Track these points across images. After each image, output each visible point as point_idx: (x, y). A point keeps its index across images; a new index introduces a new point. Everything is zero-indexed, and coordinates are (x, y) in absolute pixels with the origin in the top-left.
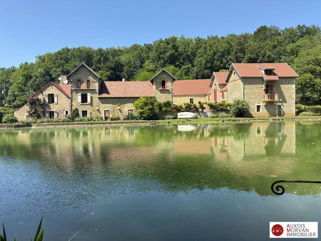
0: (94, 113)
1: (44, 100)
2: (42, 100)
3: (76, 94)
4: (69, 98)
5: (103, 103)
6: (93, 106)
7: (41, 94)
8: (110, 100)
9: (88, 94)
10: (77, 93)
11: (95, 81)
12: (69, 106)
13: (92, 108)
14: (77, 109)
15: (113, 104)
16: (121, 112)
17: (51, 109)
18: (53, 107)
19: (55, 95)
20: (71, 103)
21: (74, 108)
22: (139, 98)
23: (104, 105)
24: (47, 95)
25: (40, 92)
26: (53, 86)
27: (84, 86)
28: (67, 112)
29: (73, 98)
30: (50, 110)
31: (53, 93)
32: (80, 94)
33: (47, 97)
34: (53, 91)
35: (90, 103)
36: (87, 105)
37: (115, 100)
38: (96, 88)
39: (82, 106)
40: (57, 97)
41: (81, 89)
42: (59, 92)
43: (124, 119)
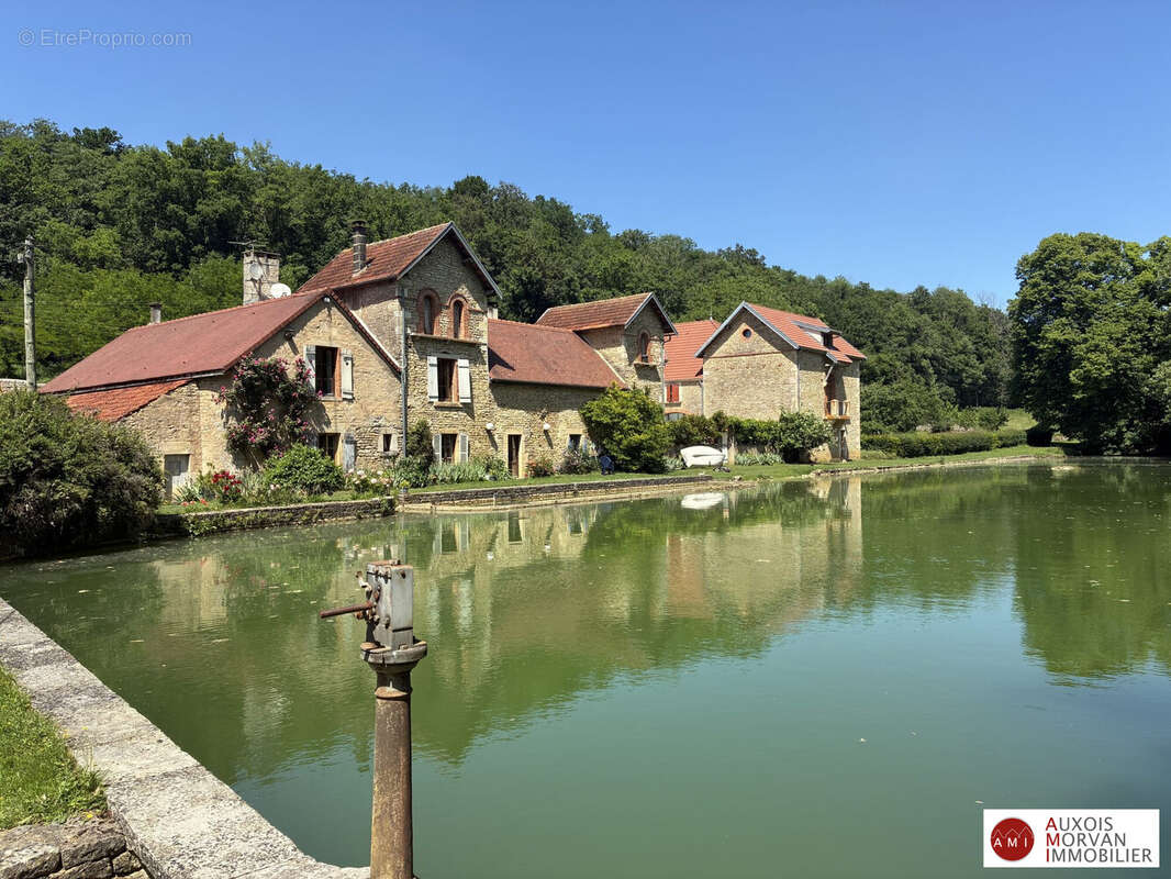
0: (478, 445)
1: (302, 376)
2: (291, 373)
3: (421, 359)
4: (396, 372)
5: (502, 405)
6: (473, 417)
7: (287, 345)
8: (522, 394)
9: (462, 362)
10: (423, 355)
11: (478, 308)
12: (394, 411)
13: (471, 422)
14: (424, 425)
15: (527, 409)
16: (551, 445)
17: (328, 424)
18: (340, 416)
19: (345, 351)
20: (406, 395)
21: (414, 421)
22: (601, 390)
23: (507, 413)
24: (313, 351)
25: (281, 336)
26: (334, 309)
27: (443, 326)
28: (387, 438)
29: (411, 378)
30: (327, 430)
31: (334, 346)
32: (433, 360)
33: (314, 362)
34: (334, 332)
35: (469, 401)
36: (457, 409)
37: (532, 393)
38: (480, 340)
39: (441, 413)
40: (353, 365)
41: (435, 335)
42: (359, 342)
43: (561, 471)
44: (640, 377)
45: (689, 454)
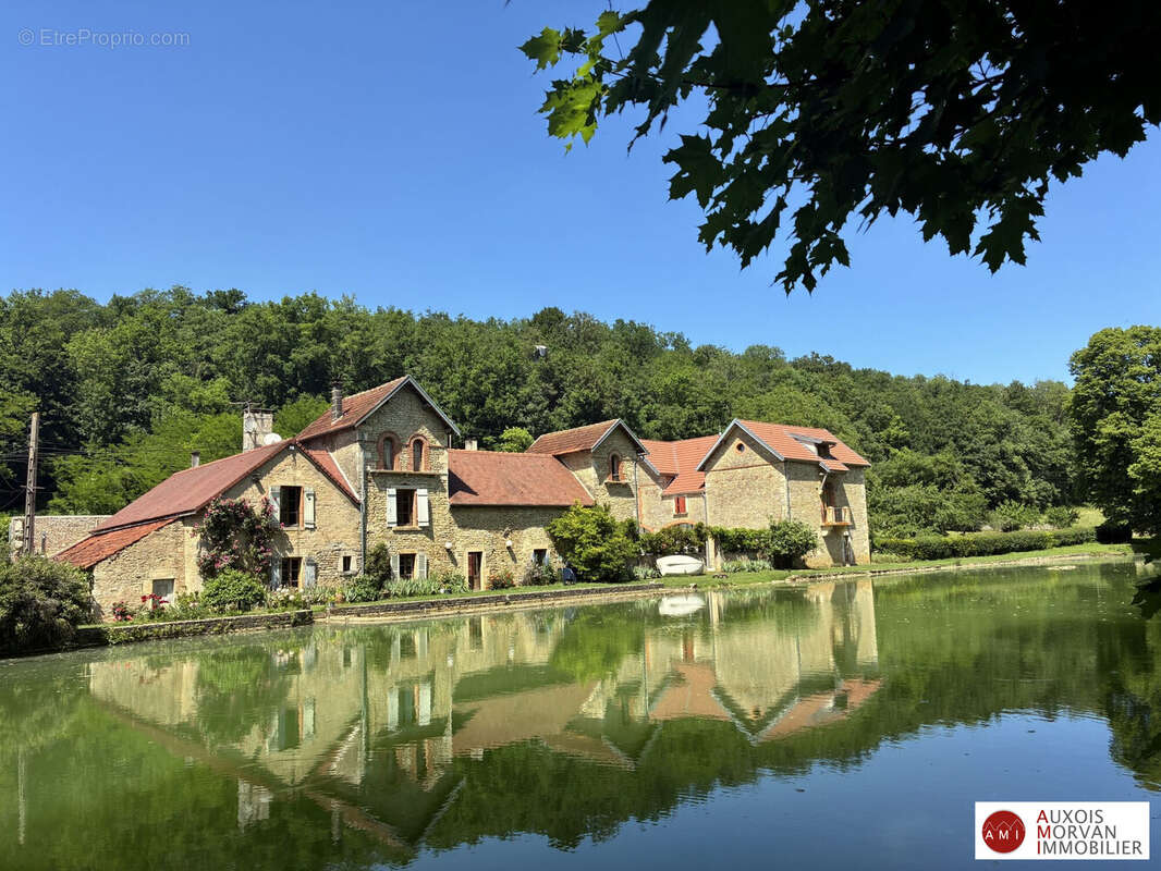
0: (437, 562)
1: (267, 512)
2: (258, 510)
3: (380, 491)
4: (356, 504)
5: (463, 526)
6: (432, 538)
7: (254, 487)
8: (483, 516)
9: (420, 492)
10: (383, 487)
11: (438, 444)
12: (354, 536)
13: (430, 543)
14: (383, 548)
15: (489, 530)
16: (514, 559)
17: (291, 549)
18: (300, 542)
19: (307, 489)
20: (365, 523)
21: (372, 545)
22: (566, 508)
23: (466, 533)
24: (278, 490)
25: (249, 479)
26: (299, 455)
27: (403, 462)
28: (347, 560)
29: (371, 507)
30: (290, 555)
31: (298, 485)
32: (393, 491)
33: (278, 499)
34: (299, 474)
35: (427, 524)
36: (416, 532)
37: (495, 514)
38: (441, 472)
39: (399, 536)
40: (315, 500)
41: (396, 470)
42: (321, 480)
43: (524, 583)
44: (612, 494)
45: (664, 563)
